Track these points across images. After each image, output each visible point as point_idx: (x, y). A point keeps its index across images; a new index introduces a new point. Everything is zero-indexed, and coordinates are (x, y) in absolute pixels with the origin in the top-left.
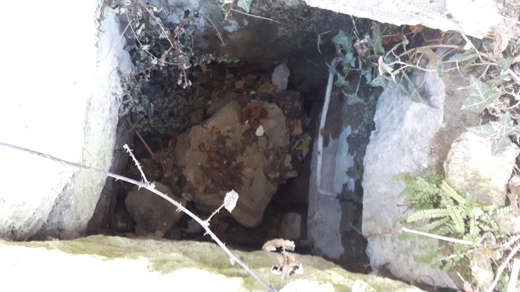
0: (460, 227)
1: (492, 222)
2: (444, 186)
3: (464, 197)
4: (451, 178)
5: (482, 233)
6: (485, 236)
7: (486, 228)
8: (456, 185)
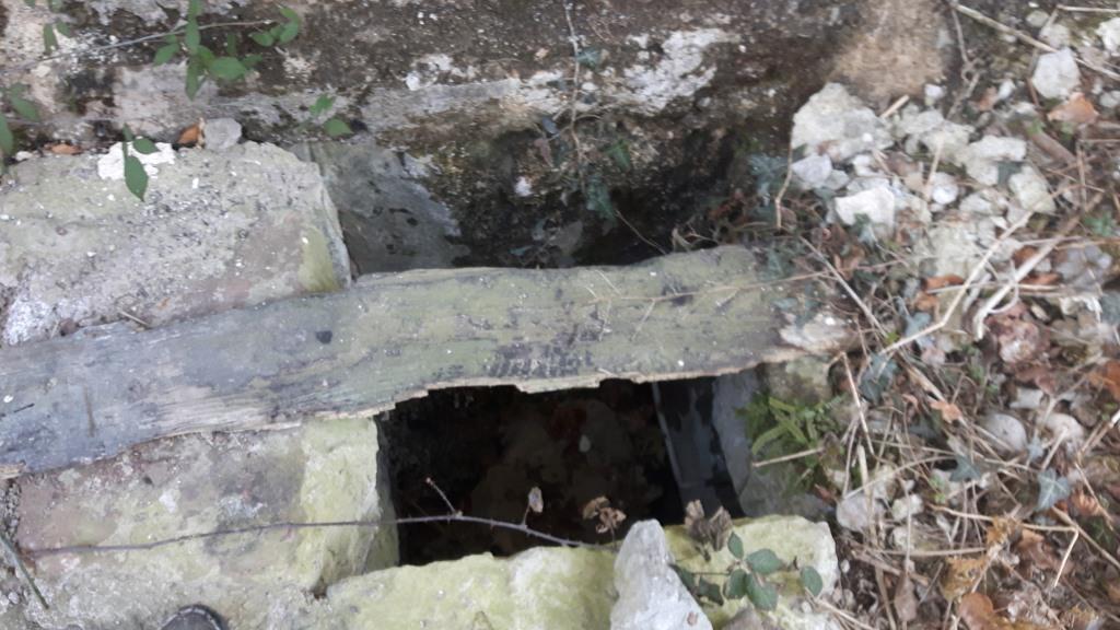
0: (800, 438)
1: (828, 420)
2: (772, 401)
3: (793, 405)
4: (774, 391)
5: (822, 434)
6: (826, 436)
7: (824, 428)
8: (781, 394)
